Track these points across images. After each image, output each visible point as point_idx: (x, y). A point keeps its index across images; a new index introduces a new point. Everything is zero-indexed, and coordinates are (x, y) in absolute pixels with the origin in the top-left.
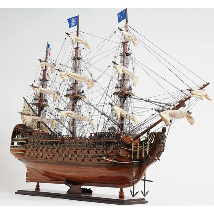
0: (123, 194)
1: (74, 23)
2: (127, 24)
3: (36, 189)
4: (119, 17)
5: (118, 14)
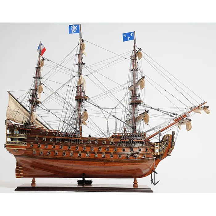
1: (75, 30)
2: (136, 45)
3: (32, 184)
4: (125, 37)
5: (123, 34)
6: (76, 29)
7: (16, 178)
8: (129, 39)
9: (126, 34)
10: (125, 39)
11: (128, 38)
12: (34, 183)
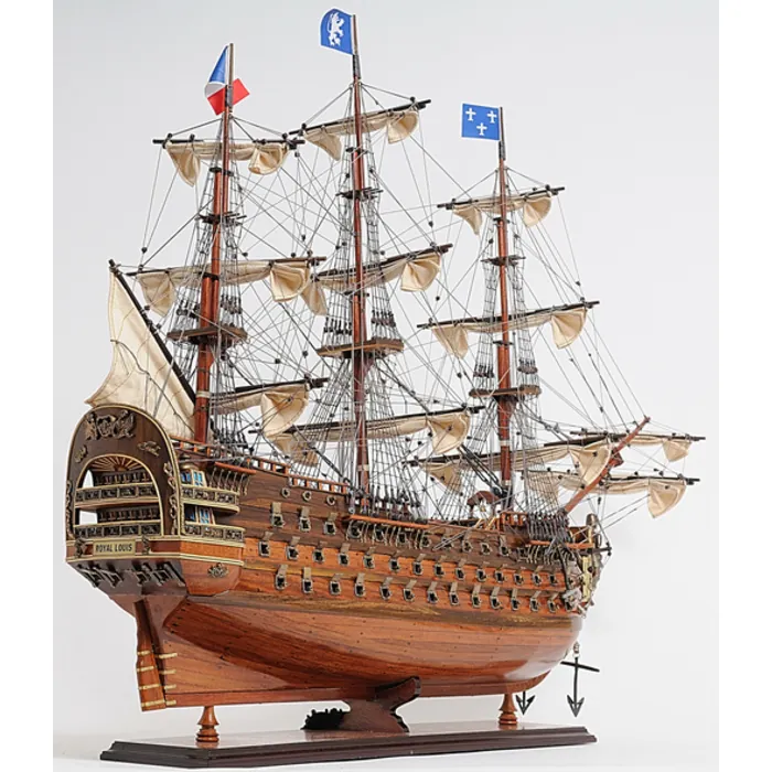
0: (512, 713)
3: (201, 737)
4: (471, 119)
5: (466, 107)
6: (341, 32)
7: (144, 709)
8: (482, 134)
9: (474, 108)
10: (469, 130)
11: (482, 127)
12: (210, 732)
